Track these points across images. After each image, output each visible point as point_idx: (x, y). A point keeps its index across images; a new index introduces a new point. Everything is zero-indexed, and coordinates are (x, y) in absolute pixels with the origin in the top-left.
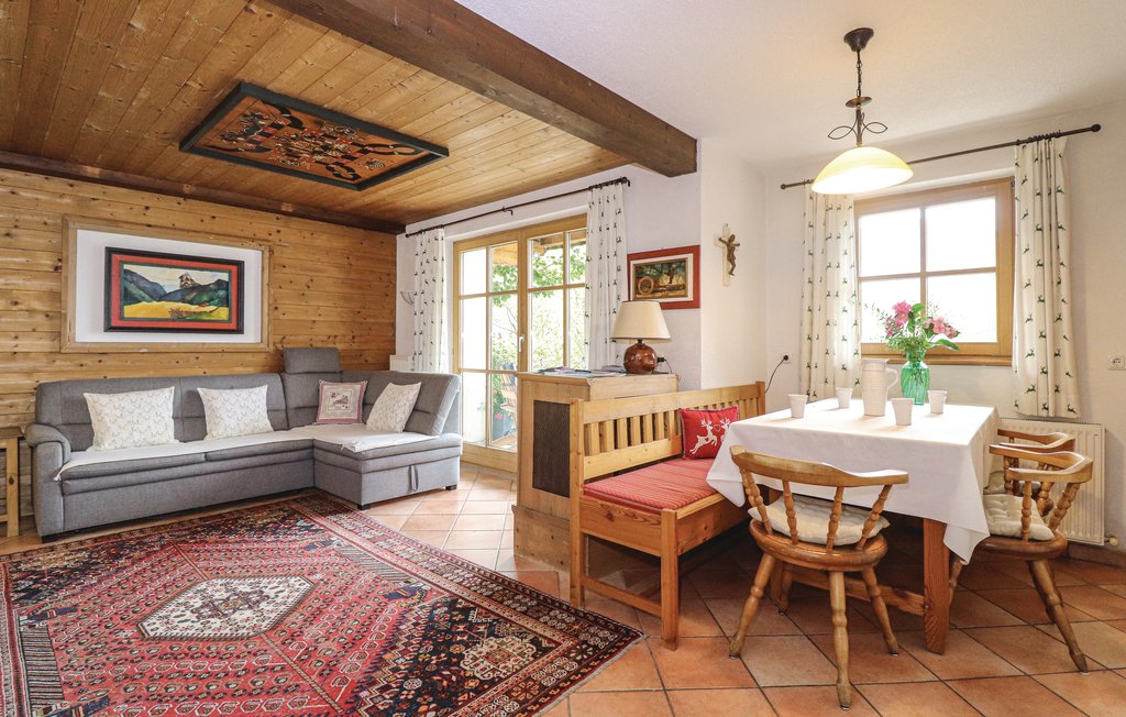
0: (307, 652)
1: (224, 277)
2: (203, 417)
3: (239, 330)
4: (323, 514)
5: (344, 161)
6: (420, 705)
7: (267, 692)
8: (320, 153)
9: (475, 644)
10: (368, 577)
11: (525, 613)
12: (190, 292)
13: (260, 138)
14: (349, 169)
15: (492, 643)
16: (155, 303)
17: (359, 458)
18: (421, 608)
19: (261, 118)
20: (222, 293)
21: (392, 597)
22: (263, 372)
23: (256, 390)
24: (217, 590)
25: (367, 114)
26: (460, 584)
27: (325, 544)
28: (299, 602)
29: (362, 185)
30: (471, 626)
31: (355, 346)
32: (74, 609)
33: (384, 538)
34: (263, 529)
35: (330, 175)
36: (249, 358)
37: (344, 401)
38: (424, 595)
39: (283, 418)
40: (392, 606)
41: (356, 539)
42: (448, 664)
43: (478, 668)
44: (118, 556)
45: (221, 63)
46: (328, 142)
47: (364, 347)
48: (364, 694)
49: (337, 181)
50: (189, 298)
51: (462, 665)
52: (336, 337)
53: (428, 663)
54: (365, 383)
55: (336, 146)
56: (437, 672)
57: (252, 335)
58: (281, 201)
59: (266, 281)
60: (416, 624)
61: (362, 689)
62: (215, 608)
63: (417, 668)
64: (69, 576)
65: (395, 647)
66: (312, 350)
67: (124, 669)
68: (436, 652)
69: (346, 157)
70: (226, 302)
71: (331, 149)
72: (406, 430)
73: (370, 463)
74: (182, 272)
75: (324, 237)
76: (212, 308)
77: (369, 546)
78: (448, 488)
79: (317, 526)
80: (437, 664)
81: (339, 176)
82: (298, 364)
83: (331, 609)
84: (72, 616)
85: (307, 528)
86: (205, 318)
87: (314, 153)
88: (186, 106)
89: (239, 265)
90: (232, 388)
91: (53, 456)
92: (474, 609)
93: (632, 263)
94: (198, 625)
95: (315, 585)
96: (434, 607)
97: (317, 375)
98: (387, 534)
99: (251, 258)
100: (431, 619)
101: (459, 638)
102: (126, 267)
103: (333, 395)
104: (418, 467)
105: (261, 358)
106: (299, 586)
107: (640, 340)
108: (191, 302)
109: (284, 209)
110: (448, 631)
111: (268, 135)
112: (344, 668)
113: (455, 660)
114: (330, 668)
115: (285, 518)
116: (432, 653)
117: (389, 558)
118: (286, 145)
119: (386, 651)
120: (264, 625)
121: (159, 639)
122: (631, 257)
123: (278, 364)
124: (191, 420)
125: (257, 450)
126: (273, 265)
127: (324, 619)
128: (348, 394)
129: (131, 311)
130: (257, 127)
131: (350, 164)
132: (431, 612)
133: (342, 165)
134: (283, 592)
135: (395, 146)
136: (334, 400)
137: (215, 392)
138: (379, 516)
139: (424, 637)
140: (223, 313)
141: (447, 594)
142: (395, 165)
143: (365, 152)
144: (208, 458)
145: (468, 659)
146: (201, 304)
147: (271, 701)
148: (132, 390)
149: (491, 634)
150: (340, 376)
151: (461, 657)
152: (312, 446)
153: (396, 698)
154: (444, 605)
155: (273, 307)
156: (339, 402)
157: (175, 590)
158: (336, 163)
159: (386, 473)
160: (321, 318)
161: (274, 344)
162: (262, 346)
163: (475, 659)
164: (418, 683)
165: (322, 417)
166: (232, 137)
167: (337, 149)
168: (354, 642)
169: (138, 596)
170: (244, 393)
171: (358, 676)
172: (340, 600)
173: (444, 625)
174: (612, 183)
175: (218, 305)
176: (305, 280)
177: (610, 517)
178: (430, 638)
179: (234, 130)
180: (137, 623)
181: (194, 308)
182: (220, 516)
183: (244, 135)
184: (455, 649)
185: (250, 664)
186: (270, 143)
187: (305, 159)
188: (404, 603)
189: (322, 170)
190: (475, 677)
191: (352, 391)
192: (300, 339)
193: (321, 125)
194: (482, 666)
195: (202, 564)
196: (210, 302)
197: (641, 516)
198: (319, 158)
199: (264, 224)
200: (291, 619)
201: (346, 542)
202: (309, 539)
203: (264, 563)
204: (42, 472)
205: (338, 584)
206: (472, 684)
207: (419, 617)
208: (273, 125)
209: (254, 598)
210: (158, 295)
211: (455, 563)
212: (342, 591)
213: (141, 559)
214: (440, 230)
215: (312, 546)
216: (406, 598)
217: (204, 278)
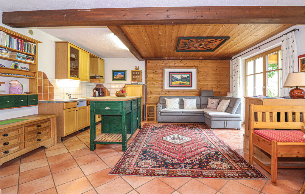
0: (183, 150)
1: (188, 75)
2: (184, 104)
3: (191, 87)
4: (203, 128)
5: (206, 46)
6: (196, 165)
7: (173, 153)
8: (200, 46)
9: (215, 161)
10: (203, 142)
11: (234, 160)
12: (183, 79)
13: (188, 46)
14: (209, 47)
15: (219, 162)
16: (177, 82)
17: (211, 116)
18: (209, 151)
19: (185, 42)
20: (188, 79)
21: (205, 147)
22: (197, 96)
23: (194, 99)
24: (176, 136)
25: (205, 35)
26: (222, 149)
27: (199, 134)
28: (187, 142)
29: (213, 50)
30: (218, 158)
31: (218, 90)
32: (157, 133)
33: (212, 136)
34: (190, 128)
35: (205, 50)
36: (194, 93)
37: (213, 103)
38: (212, 148)
39: (199, 106)
40: (204, 148)
41: (206, 134)
42: (206, 162)
43: (212, 165)
44: (166, 127)
45: (174, 36)
46: (200, 43)
47: (221, 90)
48: (187, 160)
49: (208, 51)
50: (182, 80)
51: (209, 163)
52: (213, 88)
53: (203, 160)
54: (219, 99)
55: (203, 43)
56: (203, 162)
57: (194, 88)
58: (199, 57)
59: (197, 75)
60: (206, 153)
61: (188, 159)
62: (174, 139)
63: (200, 160)
64: (159, 128)
65: (199, 155)
66: (207, 91)
67: (158, 142)
68: (206, 159)
69: (206, 45)
70: (189, 81)
71: (202, 44)
72: (226, 112)
73: (213, 118)
74: (181, 75)
75: (210, 64)
76: (186, 82)
77: (208, 136)
78: (238, 129)
79: (200, 130)
80: (204, 161)
81: (207, 49)
82: (203, 94)
83: (192, 145)
84: (156, 134)
85: (198, 130)
86: (185, 84)
87: (199, 46)
88: (173, 44)
89: (191, 72)
90: (189, 99)
91: (159, 108)
92: (221, 155)
93: (300, 59)
94: (170, 140)
95: (192, 140)
96: (212, 152)
97: (207, 97)
98: (214, 135)
99: (194, 71)
100: (210, 153)
101: (213, 159)
102: (172, 75)
103: (211, 102)
104: (227, 122)
105: (196, 93)
106: (189, 139)
107: (297, 87)
108: (182, 81)
109: (200, 59)
110: (212, 157)
111: (189, 45)
112: (187, 155)
113: (209, 162)
114: (185, 154)
115: (195, 127)
116: (205, 159)
117: (210, 140)
118: (193, 46)
119: (196, 155)
120: (179, 143)
121: (164, 140)
122: (299, 57)
123: (199, 94)
124: (182, 105)
125: (192, 112)
126: (198, 72)
127: (190, 146)
128: (214, 102)
129: (173, 83)
130: (186, 44)
131: (208, 46)
132: (211, 152)
133: (206, 47)
134: (186, 139)
135: (215, 40)
136: (211, 103)
137: (186, 99)
138: (215, 132)
139: (206, 156)
140: (188, 83)
141: (217, 150)
142: (219, 44)
143: (210, 43)
144: (183, 112)
145: (211, 163)
146: (184, 81)
147: (173, 154)
148: (172, 98)
149: (221, 161)
150: (214, 97)
151: (211, 162)
152: (203, 113)
153: (192, 163)
154: (215, 152)
155: (198, 81)
156: (212, 103)
157: (170, 134)
158: (205, 47)
159: (218, 122)
160: (209, 83)
161: (199, 90)
162: (196, 90)
163: (213, 163)
164: (198, 162)
165: (208, 107)
166: (183, 47)
167: (203, 44)
168: (192, 151)
169: (165, 133)
170: (191, 100)
171: (188, 157)
172: (195, 144)
173: (212, 155)
174: (290, 32)
175: (188, 81)
176: (206, 74)
177: (259, 140)
178: (207, 156)
179: (182, 46)
180: (163, 137)
181: (183, 82)
182: (184, 124)
183: (185, 46)
184: (210, 160)
185: (173, 148)
186: (190, 46)
187: (198, 48)
188: (206, 148)
189: (203, 49)
190: (210, 166)
191: (215, 101)
192: (205, 88)
193: (197, 40)
194: (214, 165)
195: (177, 131)
196: (186, 81)
197: (266, 141)
198: (201, 47)
199: (196, 63)
200: (184, 144)
201: (204, 134)
202: (197, 132)
203: (186, 134)
204: (158, 111)
205: (196, 141)
206: (209, 167)
207: (208, 152)
208: (189, 43)
209: (181, 139)
210: (177, 80)
211: (225, 145)
212: (196, 143)
213: (168, 128)
214: (239, 57)
215: (197, 133)
216: (208, 148)
217: (185, 76)
